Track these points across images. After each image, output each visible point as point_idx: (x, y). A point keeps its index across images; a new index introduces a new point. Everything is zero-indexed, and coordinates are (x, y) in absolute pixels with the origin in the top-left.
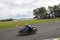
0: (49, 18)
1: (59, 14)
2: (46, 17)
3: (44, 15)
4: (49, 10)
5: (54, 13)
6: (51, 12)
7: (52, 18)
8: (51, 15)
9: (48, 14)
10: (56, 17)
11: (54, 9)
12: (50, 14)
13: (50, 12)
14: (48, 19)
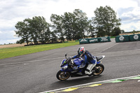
0: (54, 41)
2: (47, 39)
3: (42, 35)
4: (52, 24)
5: (64, 31)
6: (59, 27)
7: (61, 42)
8: (58, 35)
9: (52, 33)
11: (64, 21)
12: (55, 32)
13: (55, 29)
14: (52, 43)
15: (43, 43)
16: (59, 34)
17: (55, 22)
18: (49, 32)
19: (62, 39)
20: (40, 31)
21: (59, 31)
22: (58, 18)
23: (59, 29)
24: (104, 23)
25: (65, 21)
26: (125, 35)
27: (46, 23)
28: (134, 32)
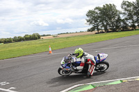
0: (125, 29)
2: (117, 27)
3: (112, 23)
4: (123, 11)
5: (135, 18)
7: (132, 30)
8: (129, 23)
9: (123, 21)
11: (135, 8)
12: (126, 19)
13: (126, 16)
14: (123, 31)
15: (114, 31)
16: (131, 21)
17: (126, 9)
18: (119, 20)
19: (133, 26)
20: (110, 19)
21: (130, 19)
22: (129, 5)
23: (130, 16)
25: (137, 8)
27: (117, 11)
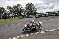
0: (9, 17)
1: (18, 14)
4: (8, 10)
5: (13, 13)
8: (10, 15)
9: (8, 14)
10: (15, 16)
11: (13, 9)
13: (9, 12)
16: (11, 14)
17: (9, 10)
18: (6, 14)
19: (12, 16)
20: (2, 13)
21: (11, 13)
22: (10, 8)
24: (30, 10)
26: (38, 14)
27: (5, 10)
28: (42, 13)
